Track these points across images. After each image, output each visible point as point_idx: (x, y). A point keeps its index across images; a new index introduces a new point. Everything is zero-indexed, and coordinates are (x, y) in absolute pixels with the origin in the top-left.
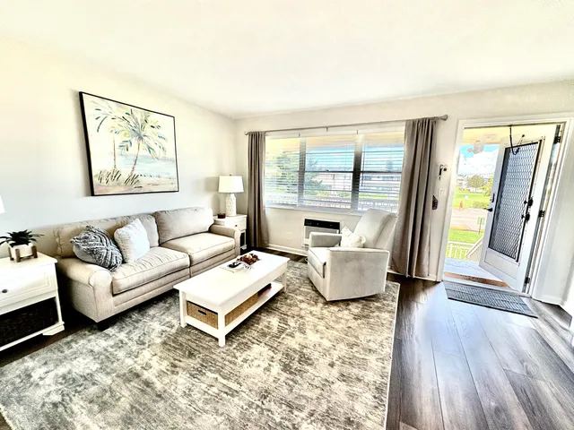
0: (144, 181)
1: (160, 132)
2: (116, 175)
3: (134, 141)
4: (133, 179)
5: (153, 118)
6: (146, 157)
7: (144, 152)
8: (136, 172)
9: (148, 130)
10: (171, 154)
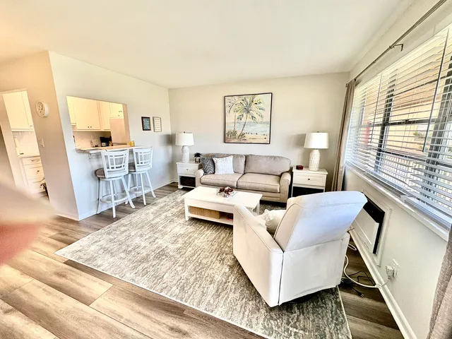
0: (247, 136)
1: (261, 105)
2: (235, 133)
3: (245, 115)
4: (242, 135)
5: (257, 98)
6: (251, 122)
7: (249, 120)
8: (244, 132)
9: (253, 106)
10: (267, 119)
